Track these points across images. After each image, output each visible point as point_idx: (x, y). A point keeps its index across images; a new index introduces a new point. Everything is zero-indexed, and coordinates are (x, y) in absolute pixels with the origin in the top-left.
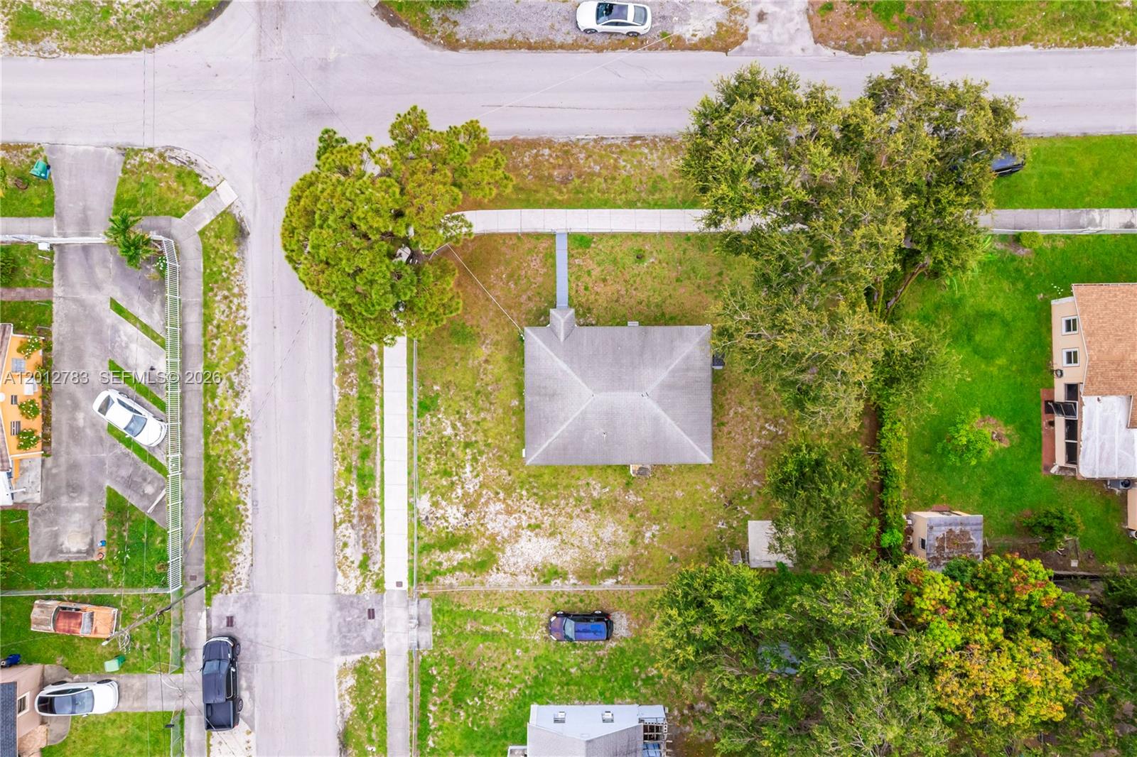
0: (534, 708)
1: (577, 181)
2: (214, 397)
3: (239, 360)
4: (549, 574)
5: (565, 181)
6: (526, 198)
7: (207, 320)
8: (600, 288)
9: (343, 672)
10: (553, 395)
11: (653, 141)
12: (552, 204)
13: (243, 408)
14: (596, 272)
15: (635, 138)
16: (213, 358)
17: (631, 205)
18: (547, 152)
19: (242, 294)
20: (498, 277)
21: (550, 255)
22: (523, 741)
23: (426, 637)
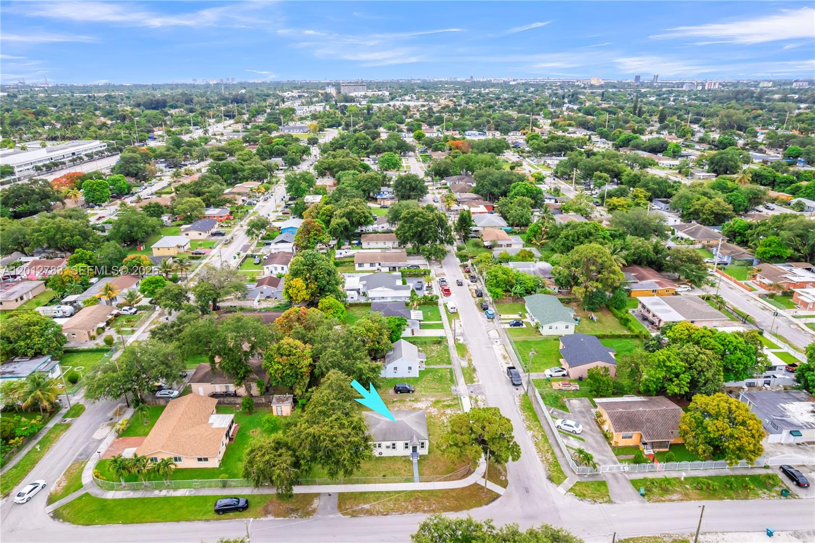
0: (418, 376)
1: (412, 499)
2: (542, 435)
3: (536, 444)
4: (416, 400)
5: (417, 499)
6: (432, 493)
7: (553, 453)
8: (401, 467)
9: (478, 381)
10: (417, 422)
11: (378, 514)
12: (421, 492)
13: (530, 433)
14: (402, 471)
15: (387, 515)
16: (546, 444)
17: (388, 492)
18: (426, 509)
19: (543, 461)
20: (441, 468)
21: (421, 474)
22: (420, 371)
23: (453, 388)
